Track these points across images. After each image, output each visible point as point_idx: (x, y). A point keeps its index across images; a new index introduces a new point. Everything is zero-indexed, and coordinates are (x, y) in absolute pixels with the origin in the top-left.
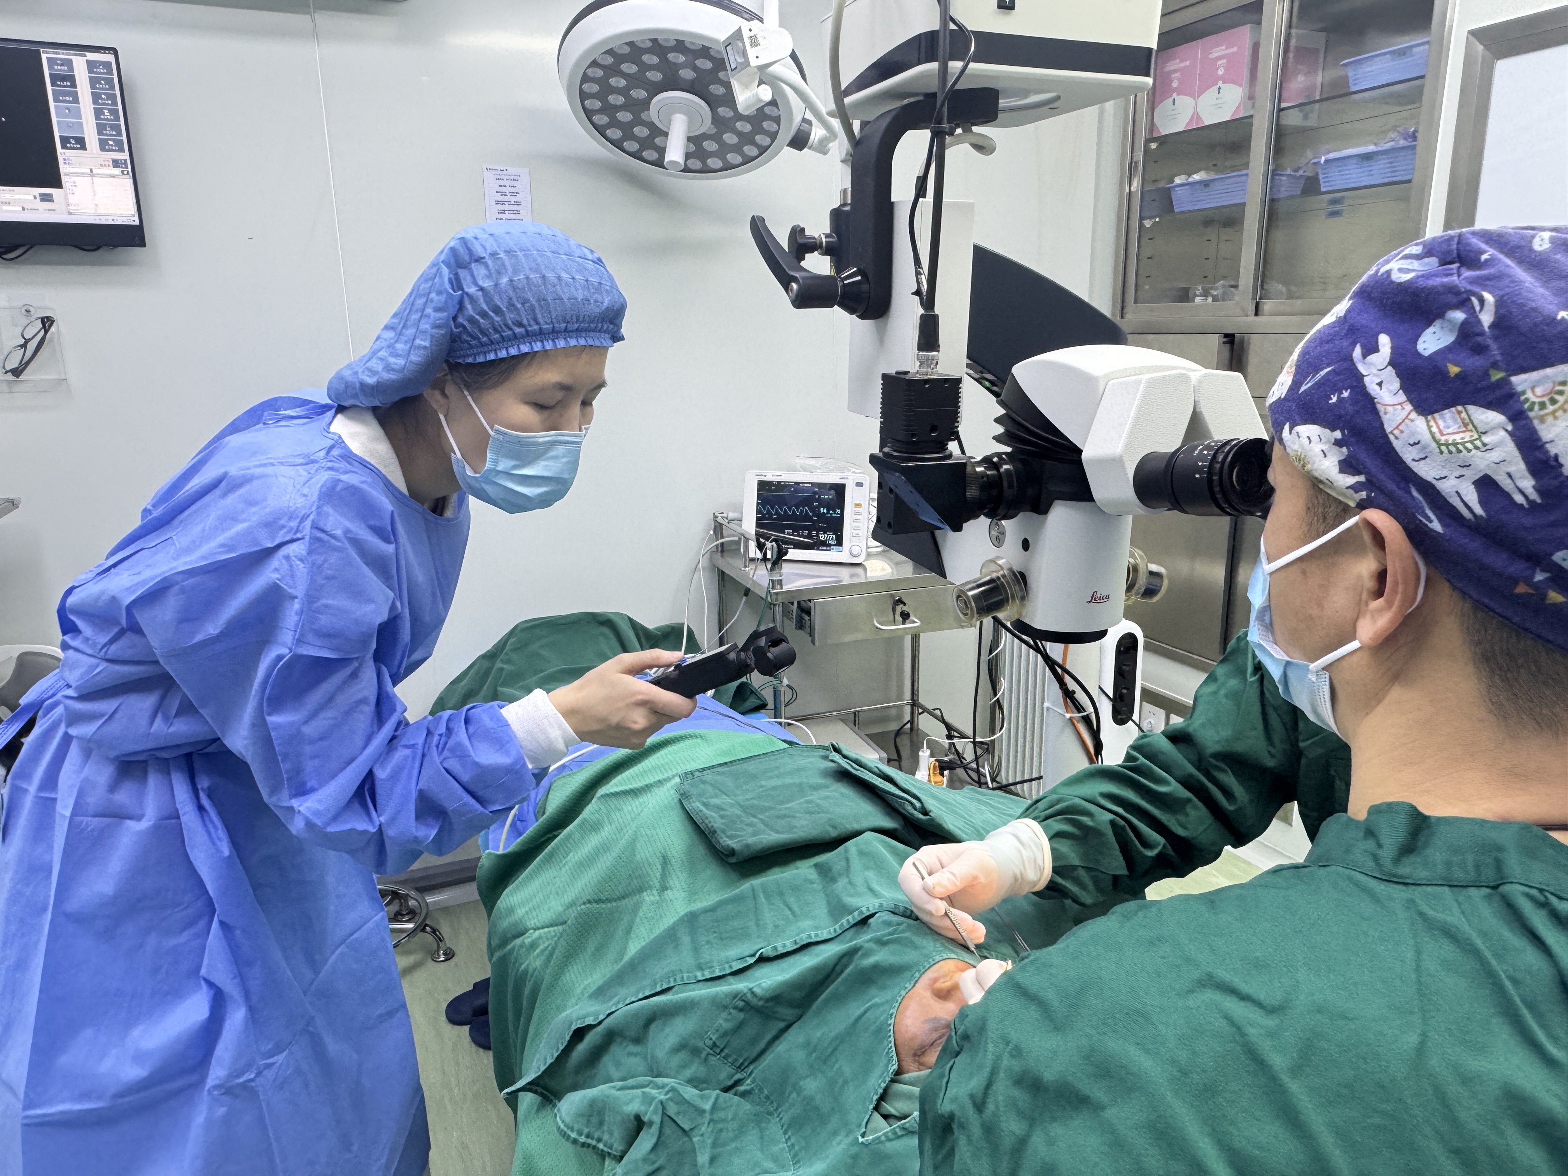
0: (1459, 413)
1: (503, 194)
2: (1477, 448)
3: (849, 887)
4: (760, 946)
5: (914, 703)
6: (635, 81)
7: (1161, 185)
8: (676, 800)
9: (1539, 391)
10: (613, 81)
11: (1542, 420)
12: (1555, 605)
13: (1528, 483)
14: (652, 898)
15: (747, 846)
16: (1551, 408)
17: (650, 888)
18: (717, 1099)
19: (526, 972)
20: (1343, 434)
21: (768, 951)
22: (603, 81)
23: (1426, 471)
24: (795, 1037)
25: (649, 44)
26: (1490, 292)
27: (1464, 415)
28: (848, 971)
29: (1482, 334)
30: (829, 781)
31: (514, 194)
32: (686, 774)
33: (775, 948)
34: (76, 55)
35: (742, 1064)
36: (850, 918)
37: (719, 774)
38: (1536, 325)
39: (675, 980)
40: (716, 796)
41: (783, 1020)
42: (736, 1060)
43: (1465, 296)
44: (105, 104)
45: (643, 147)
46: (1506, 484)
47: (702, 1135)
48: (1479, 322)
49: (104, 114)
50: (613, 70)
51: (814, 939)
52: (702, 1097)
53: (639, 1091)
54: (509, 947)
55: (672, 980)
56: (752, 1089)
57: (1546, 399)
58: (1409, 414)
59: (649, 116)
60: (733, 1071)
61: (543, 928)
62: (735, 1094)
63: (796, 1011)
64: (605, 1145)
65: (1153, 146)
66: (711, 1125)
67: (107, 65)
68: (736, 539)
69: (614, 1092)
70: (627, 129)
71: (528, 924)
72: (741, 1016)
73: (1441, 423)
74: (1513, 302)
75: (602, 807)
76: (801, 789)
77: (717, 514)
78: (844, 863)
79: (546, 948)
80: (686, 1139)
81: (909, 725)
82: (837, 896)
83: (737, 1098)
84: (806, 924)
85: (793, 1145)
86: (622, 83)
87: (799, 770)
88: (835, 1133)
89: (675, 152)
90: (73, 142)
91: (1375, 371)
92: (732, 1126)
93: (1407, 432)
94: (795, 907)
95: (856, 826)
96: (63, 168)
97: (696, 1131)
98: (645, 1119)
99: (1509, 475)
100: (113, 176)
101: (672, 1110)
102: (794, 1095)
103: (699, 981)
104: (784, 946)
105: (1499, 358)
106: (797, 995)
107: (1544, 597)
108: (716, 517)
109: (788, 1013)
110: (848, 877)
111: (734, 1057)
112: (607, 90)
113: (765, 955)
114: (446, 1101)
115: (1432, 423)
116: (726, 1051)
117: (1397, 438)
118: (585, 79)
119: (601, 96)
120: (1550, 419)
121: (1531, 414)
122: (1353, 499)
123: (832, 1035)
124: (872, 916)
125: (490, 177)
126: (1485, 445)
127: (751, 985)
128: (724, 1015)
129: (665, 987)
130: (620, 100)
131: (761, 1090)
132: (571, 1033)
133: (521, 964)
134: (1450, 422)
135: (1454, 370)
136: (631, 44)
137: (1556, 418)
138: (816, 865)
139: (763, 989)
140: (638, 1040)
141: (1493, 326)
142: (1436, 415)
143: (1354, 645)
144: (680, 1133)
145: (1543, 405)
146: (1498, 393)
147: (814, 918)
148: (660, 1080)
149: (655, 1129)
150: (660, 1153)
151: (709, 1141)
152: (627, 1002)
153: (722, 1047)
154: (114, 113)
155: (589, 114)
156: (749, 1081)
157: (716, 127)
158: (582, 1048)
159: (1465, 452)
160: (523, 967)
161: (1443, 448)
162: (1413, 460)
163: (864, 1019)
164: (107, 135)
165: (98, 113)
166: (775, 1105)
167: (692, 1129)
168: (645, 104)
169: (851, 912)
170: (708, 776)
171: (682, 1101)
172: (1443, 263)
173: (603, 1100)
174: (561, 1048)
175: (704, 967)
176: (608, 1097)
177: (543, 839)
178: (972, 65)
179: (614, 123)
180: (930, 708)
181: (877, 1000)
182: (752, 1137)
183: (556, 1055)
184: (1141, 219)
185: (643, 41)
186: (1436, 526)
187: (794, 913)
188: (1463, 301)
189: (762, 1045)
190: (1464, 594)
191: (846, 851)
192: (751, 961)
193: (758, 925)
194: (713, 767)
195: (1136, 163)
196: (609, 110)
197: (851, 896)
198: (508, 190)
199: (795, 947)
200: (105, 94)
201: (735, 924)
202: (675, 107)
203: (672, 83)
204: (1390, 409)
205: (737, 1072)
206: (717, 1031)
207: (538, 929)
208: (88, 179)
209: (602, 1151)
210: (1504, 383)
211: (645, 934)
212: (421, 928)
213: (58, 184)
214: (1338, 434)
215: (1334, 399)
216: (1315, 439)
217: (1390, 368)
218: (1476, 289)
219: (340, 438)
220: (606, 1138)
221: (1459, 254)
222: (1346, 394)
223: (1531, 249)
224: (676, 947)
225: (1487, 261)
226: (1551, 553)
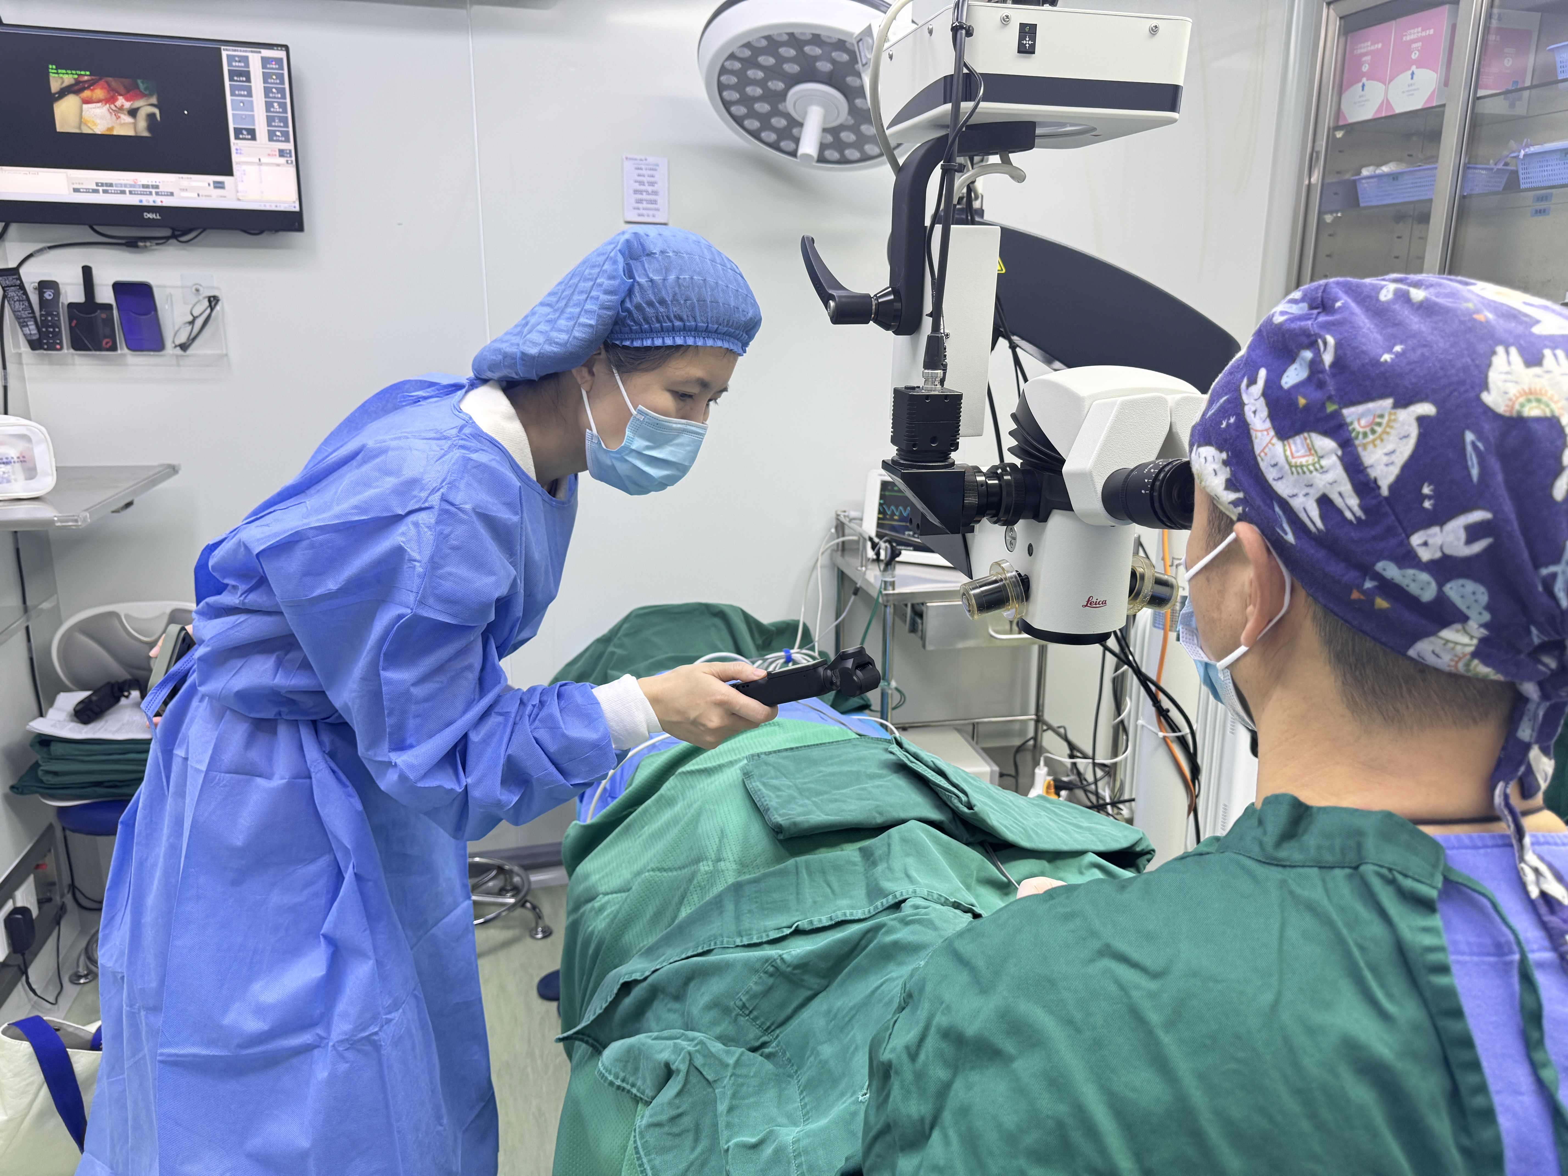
0: (1306, 439)
1: (641, 183)
2: (1316, 470)
3: (887, 871)
4: (795, 919)
5: (1039, 720)
6: (773, 72)
7: (1348, 176)
8: (741, 779)
9: (1363, 422)
10: (751, 73)
11: (1365, 447)
12: (1382, 611)
13: (1354, 502)
14: (707, 868)
15: (795, 824)
16: (1371, 437)
17: (706, 859)
18: (742, 1054)
19: (592, 933)
20: (1228, 455)
21: (804, 924)
22: (741, 74)
23: (1282, 489)
24: (819, 1005)
25: (785, 38)
26: (1333, 336)
27: (1308, 441)
28: (872, 945)
29: (1323, 371)
30: (884, 772)
31: (652, 184)
32: (753, 756)
33: (811, 922)
34: (252, 52)
35: (769, 1027)
36: (884, 901)
37: (784, 758)
38: (1363, 365)
39: (715, 943)
40: (777, 778)
41: (810, 989)
42: (763, 1023)
43: (1313, 338)
44: (275, 98)
45: (780, 138)
46: (1338, 501)
47: (724, 1087)
48: (1322, 361)
49: (273, 107)
50: (751, 62)
51: (849, 918)
52: (727, 1052)
53: (671, 1042)
54: (582, 911)
55: (712, 943)
56: (777, 1052)
57: (1368, 430)
58: (1271, 439)
59: (786, 107)
60: (760, 1034)
61: (612, 893)
62: (761, 1055)
63: (824, 982)
64: (638, 1091)
65: (1339, 134)
66: (733, 1078)
67: (279, 61)
68: (855, 538)
69: (650, 1041)
70: (765, 120)
71: (600, 889)
72: (771, 981)
73: (1293, 447)
74: (1349, 345)
75: (678, 784)
76: (857, 777)
77: (840, 512)
78: (885, 848)
79: (612, 912)
80: (710, 1090)
81: (1031, 742)
82: (876, 879)
83: (760, 1058)
84: (844, 902)
85: (806, 1104)
86: (760, 74)
87: (860, 759)
88: (842, 1094)
89: (809, 145)
90: (245, 132)
91: (1253, 401)
92: (754, 1082)
93: (1269, 455)
94: (835, 886)
95: (903, 815)
96: (235, 158)
97: (719, 1083)
98: (674, 1067)
99: (1340, 494)
100: (278, 165)
101: (699, 1061)
102: (812, 1059)
103: (738, 946)
104: (820, 921)
105: (1333, 393)
106: (823, 965)
107: (1372, 603)
108: (839, 515)
109: (814, 982)
110: (888, 862)
111: (762, 1020)
112: (744, 82)
113: (801, 927)
114: (529, 1070)
115: (1287, 447)
116: (755, 1013)
117: (1262, 460)
118: (723, 71)
119: (739, 87)
120: (1370, 447)
121: (1357, 442)
122: (1233, 512)
123: (851, 1004)
124: (904, 901)
125: (629, 166)
126: (1322, 467)
127: (781, 952)
128: (755, 978)
129: (705, 949)
130: (759, 91)
131: (784, 1053)
132: (619, 986)
133: (588, 927)
134: (1299, 446)
135: (1302, 401)
136: (768, 38)
137: (1375, 446)
138: (860, 849)
139: (792, 956)
140: (678, 997)
141: (1334, 365)
142: (1291, 441)
143: (1244, 648)
144: (705, 1083)
145: (1365, 435)
146: (1332, 423)
147: (851, 897)
148: (690, 1034)
149: (681, 1077)
150: (685, 1099)
151: (729, 1093)
152: (672, 961)
153: (751, 1008)
154: (283, 106)
155: (727, 105)
156: (774, 1044)
157: (853, 117)
158: (628, 1002)
159: (1308, 473)
160: (590, 929)
161: (1294, 469)
162: (1274, 479)
163: (879, 991)
164: (275, 126)
165: (269, 106)
166: (795, 1068)
167: (715, 1081)
168: (782, 96)
169: (886, 896)
170: (772, 759)
171: (709, 1055)
172: (1311, 308)
173: (639, 1049)
174: (610, 1000)
175: (744, 933)
176: (644, 1045)
177: (625, 813)
178: (983, 104)
179: (752, 114)
180: (1055, 724)
181: (894, 975)
182: (771, 1093)
183: (604, 1006)
184: (1321, 214)
185: (780, 35)
186: (1290, 538)
187: (833, 891)
188: (1311, 341)
189: (789, 1010)
190: (1316, 599)
191: (889, 837)
192: (788, 931)
193: (798, 899)
194: (779, 751)
195: (1318, 153)
196: (747, 101)
197: (889, 880)
198: (645, 179)
199: (830, 923)
200: (276, 88)
201: (776, 896)
202: (810, 99)
203: (809, 75)
204: (1259, 434)
205: (764, 1035)
206: (747, 992)
207: (607, 894)
208: (256, 168)
209: (635, 1096)
210: (1337, 414)
211: (696, 899)
212: (522, 904)
213: (229, 172)
214: (1224, 456)
215: (1224, 425)
216: (1210, 459)
217: (1262, 399)
218: (1322, 333)
219: (471, 418)
220: (639, 1083)
221: (1322, 301)
222: (1232, 420)
223: (1378, 300)
224: (721, 913)
225: (1339, 308)
226: (1374, 564)
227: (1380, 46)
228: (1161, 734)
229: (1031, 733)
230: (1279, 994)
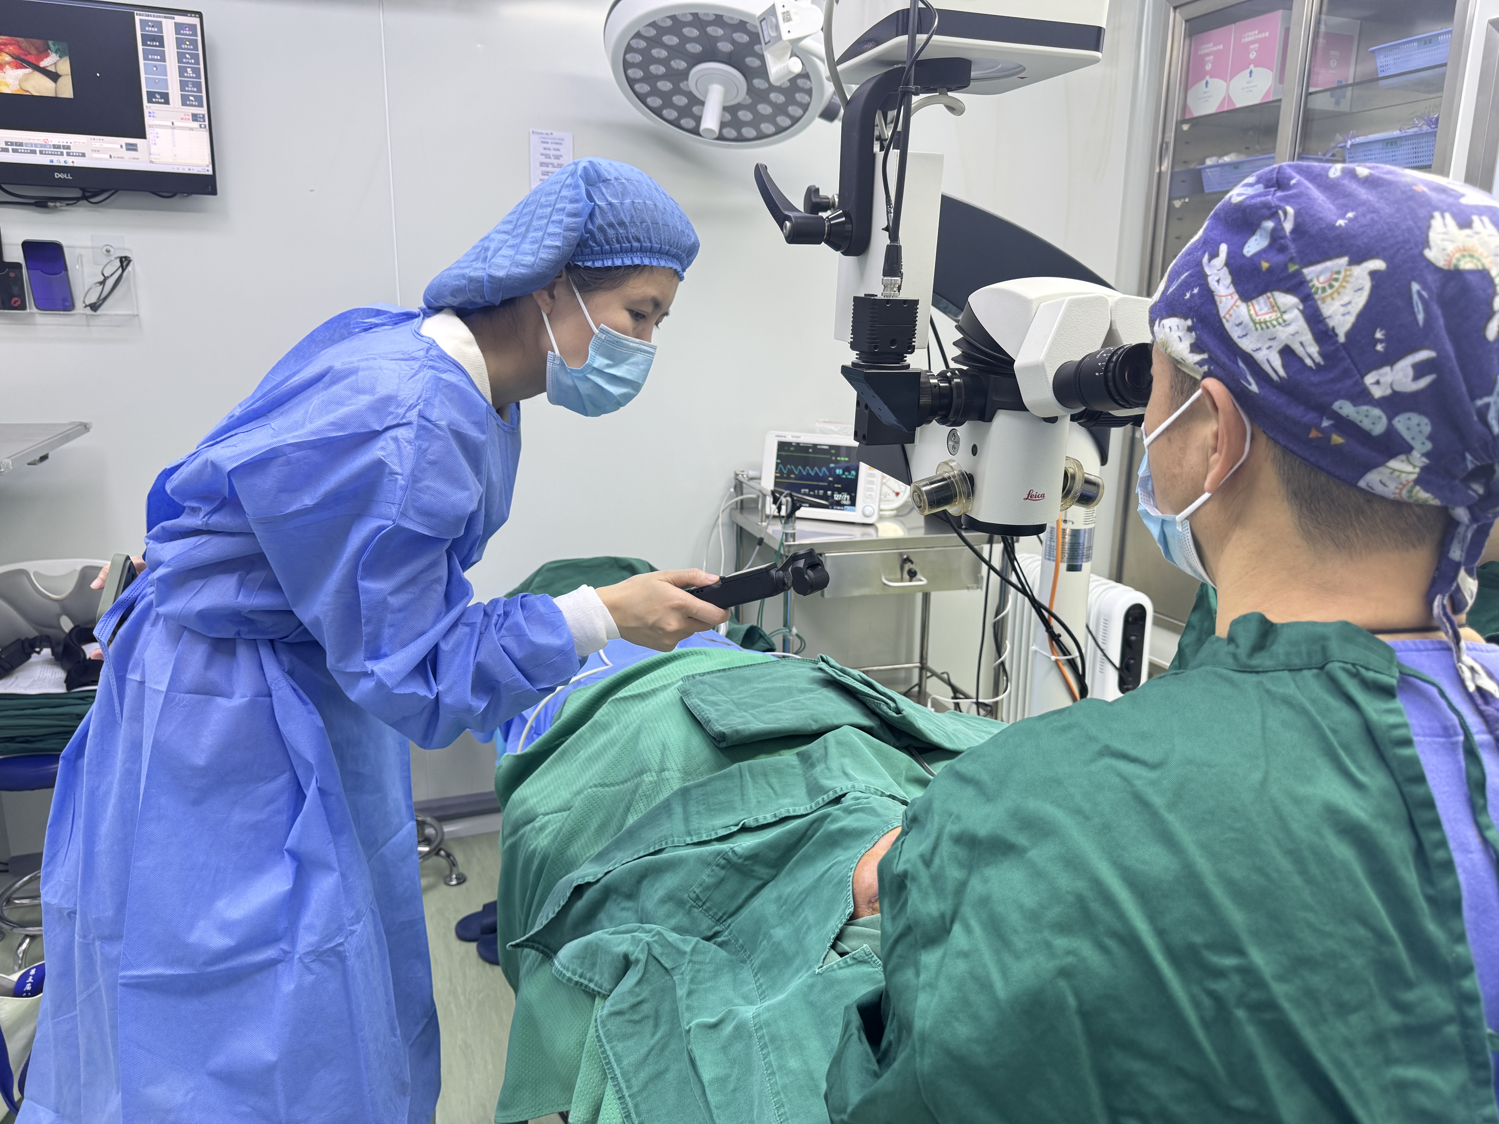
0: (1269, 298)
1: (547, 156)
2: (1279, 324)
3: (826, 771)
4: (742, 818)
5: (923, 667)
6: (676, 52)
7: (1192, 166)
8: (678, 698)
9: (1322, 279)
10: (655, 52)
11: (1324, 300)
12: (1337, 446)
13: (1314, 349)
14: (651, 779)
15: (737, 732)
16: (1329, 291)
17: (650, 770)
18: (697, 943)
19: (535, 850)
20: (1193, 321)
21: (750, 822)
22: (645, 53)
23: (1247, 345)
24: (769, 893)
25: (690, 18)
26: (1292, 206)
27: (1271, 300)
28: (818, 834)
29: (1284, 237)
30: (815, 686)
31: (557, 157)
32: (688, 677)
33: (757, 820)
34: (165, 17)
35: (721, 917)
36: (825, 796)
37: (718, 677)
38: (1321, 230)
39: (666, 843)
40: (713, 695)
41: (760, 879)
42: (716, 913)
43: (1274, 210)
44: (188, 63)
45: (682, 115)
46: (1299, 350)
47: (682, 974)
48: (1283, 229)
49: (187, 72)
50: (655, 42)
51: (792, 814)
52: (684, 941)
53: (629, 936)
54: (520, 833)
55: (664, 843)
56: (729, 940)
57: (1326, 285)
58: (1236, 302)
59: (687, 85)
60: (713, 924)
61: (552, 813)
62: (715, 944)
63: (772, 872)
64: (596, 985)
65: (1185, 127)
66: (690, 964)
67: (193, 27)
68: (754, 496)
69: (607, 936)
70: (667, 98)
71: (539, 810)
72: (722, 873)
73: (1257, 307)
74: (1307, 213)
75: (612, 709)
76: (789, 692)
77: (738, 472)
78: (822, 751)
79: (553, 830)
80: (668, 978)
81: (916, 689)
82: (815, 779)
83: (715, 946)
84: (787, 801)
85: (761, 985)
86: (663, 53)
87: (790, 676)
88: (798, 971)
89: (711, 120)
90: (158, 97)
91: (1216, 271)
92: (711, 968)
93: (1234, 316)
94: (777, 787)
95: (836, 722)
96: (148, 121)
97: (677, 970)
98: (632, 958)
99: (1302, 344)
100: (192, 129)
101: (657, 950)
102: (765, 942)
103: (688, 844)
104: (765, 818)
105: (1294, 255)
106: (773, 855)
107: (1329, 439)
108: (737, 475)
109: (763, 871)
110: (826, 763)
111: (715, 910)
112: (648, 60)
113: (747, 825)
114: (453, 1006)
115: (1251, 308)
116: (708, 904)
117: (1227, 321)
118: (629, 49)
119: (643, 66)
120: (1329, 300)
121: (1316, 297)
122: (1198, 372)
123: (800, 889)
124: (844, 795)
125: (535, 139)
126: (1284, 321)
127: (732, 845)
128: (708, 871)
129: (657, 849)
130: (661, 70)
131: (737, 940)
132: (572, 890)
133: (530, 846)
134: (1262, 305)
135: (1265, 265)
136: (673, 18)
137: (1333, 299)
138: (798, 754)
139: (743, 848)
140: (631, 895)
141: (1294, 231)
142: (1254, 302)
143: (1206, 496)
144: (663, 971)
145: (1324, 290)
146: (1294, 281)
147: (792, 797)
148: (647, 926)
149: (641, 966)
150: (644, 987)
151: (688, 978)
152: (624, 862)
153: (704, 900)
154: (196, 71)
155: (631, 82)
156: (726, 933)
157: (751, 97)
158: (580, 904)
159: (1271, 327)
160: (532, 847)
161: (1258, 326)
162: (1239, 337)
163: (827, 874)
164: (188, 91)
165: (182, 71)
166: (748, 953)
167: (673, 969)
168: (684, 75)
169: (827, 792)
170: (707, 678)
171: (667, 944)
172: (1267, 186)
173: (596, 944)
174: (562, 903)
175: (693, 833)
176: (601, 940)
177: (557, 742)
179: (655, 92)
180: (939, 671)
181: (839, 859)
182: (726, 978)
183: (557, 910)
184: (1171, 199)
185: (684, 15)
186: (1254, 388)
187: (775, 792)
188: (1272, 213)
189: (740, 901)
190: (1276, 442)
191: (825, 741)
192: (735, 829)
193: (743, 800)
194: (712, 672)
195: (1167, 144)
196: (650, 79)
197: (828, 779)
198: (551, 153)
199: (774, 820)
200: (189, 54)
201: (722, 798)
202: (711, 78)
203: (710, 55)
204: (1224, 299)
205: (717, 925)
206: (701, 885)
207: (548, 814)
208: (170, 131)
209: (593, 990)
210: (1298, 273)
211: (642, 808)
212: (436, 852)
213: (142, 135)
214: (1189, 322)
215: (1188, 295)
216: (1174, 328)
217: (1225, 268)
218: (1282, 204)
219: (434, 341)
220: (597, 978)
221: (1277, 181)
222: (1196, 291)
223: (1327, 177)
224: (670, 816)
225: (1295, 184)
226: (1332, 404)
227: (1221, 47)
228: (1053, 658)
229: (916, 680)
230: (1267, 773)
